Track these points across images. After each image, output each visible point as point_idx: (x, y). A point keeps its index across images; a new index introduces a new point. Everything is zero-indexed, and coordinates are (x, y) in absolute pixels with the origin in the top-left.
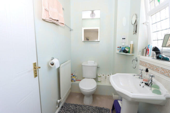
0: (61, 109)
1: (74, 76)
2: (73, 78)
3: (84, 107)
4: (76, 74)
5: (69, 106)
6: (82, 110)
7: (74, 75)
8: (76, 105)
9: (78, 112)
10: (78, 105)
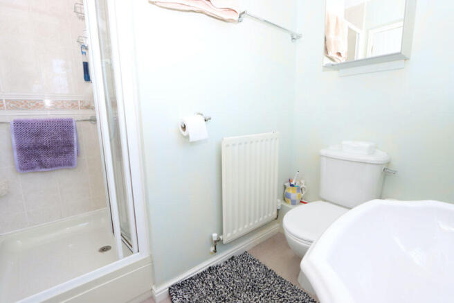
0: (226, 262)
1: (292, 186)
2: (290, 191)
3: (290, 293)
4: (302, 182)
5: (251, 264)
6: (279, 296)
7: (293, 183)
8: (268, 273)
9: (262, 294)
10: (275, 276)
